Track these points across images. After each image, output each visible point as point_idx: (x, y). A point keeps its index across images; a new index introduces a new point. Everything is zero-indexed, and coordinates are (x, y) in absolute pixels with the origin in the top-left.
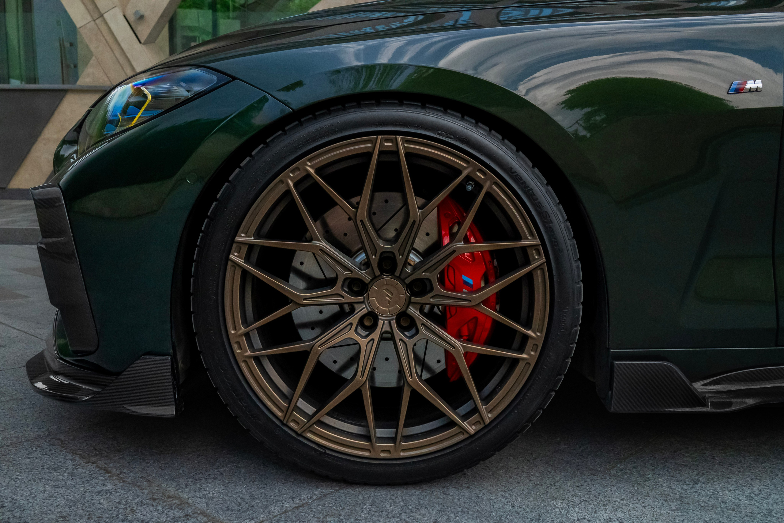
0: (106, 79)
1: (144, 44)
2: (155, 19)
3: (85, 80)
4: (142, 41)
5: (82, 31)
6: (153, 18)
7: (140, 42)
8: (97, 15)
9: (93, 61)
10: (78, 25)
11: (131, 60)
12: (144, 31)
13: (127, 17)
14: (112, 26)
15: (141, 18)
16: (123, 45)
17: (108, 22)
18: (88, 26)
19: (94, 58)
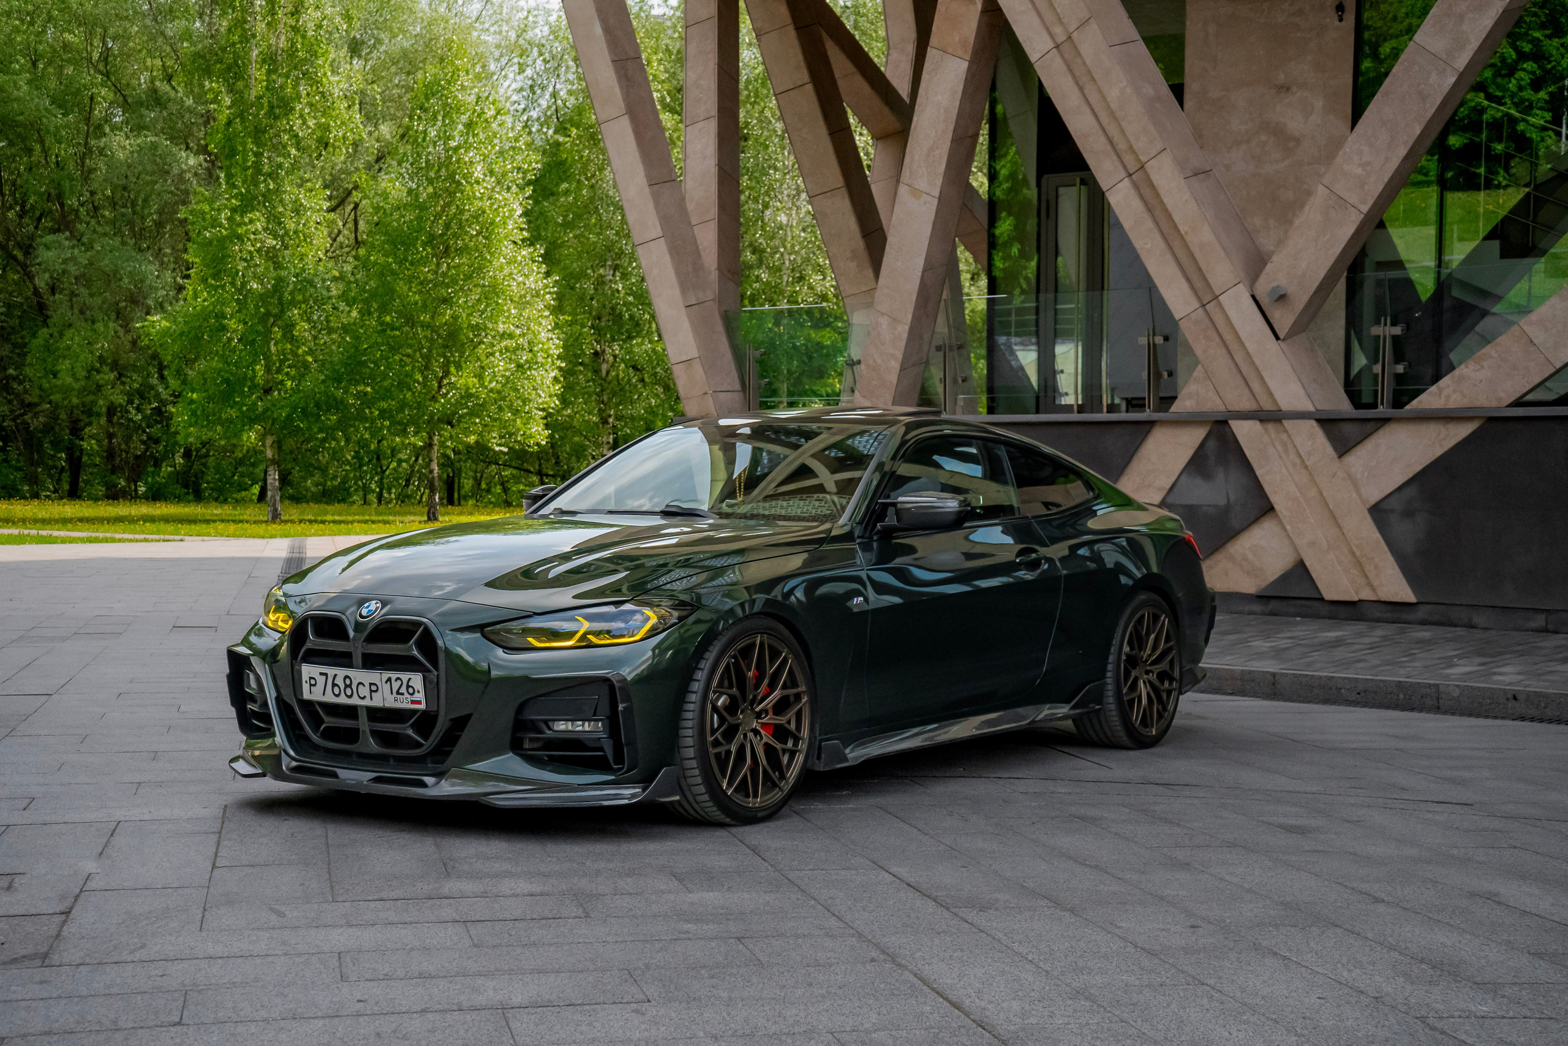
0: (1219, 401)
1: (1284, 340)
2: (1305, 298)
3: (1183, 405)
4: (1281, 336)
5: (1183, 324)
6: (1301, 299)
7: (1277, 338)
8: (1208, 298)
9: (1198, 372)
10: (1177, 317)
11: (1261, 368)
12: (1284, 320)
13: (1258, 298)
14: (1233, 314)
15: (1282, 298)
16: (1247, 345)
17: (1226, 308)
18: (1193, 315)
19: (1200, 366)
